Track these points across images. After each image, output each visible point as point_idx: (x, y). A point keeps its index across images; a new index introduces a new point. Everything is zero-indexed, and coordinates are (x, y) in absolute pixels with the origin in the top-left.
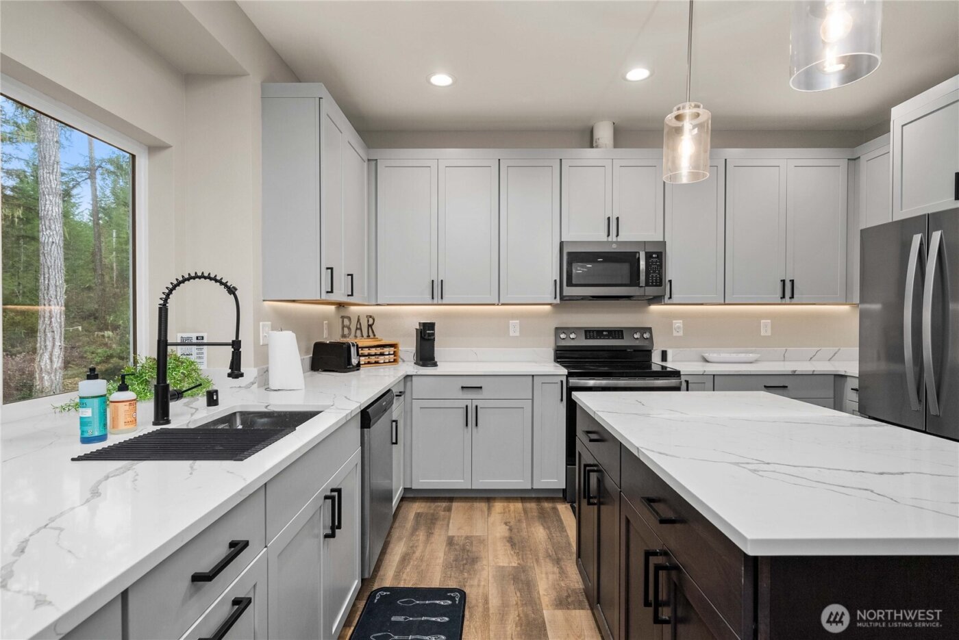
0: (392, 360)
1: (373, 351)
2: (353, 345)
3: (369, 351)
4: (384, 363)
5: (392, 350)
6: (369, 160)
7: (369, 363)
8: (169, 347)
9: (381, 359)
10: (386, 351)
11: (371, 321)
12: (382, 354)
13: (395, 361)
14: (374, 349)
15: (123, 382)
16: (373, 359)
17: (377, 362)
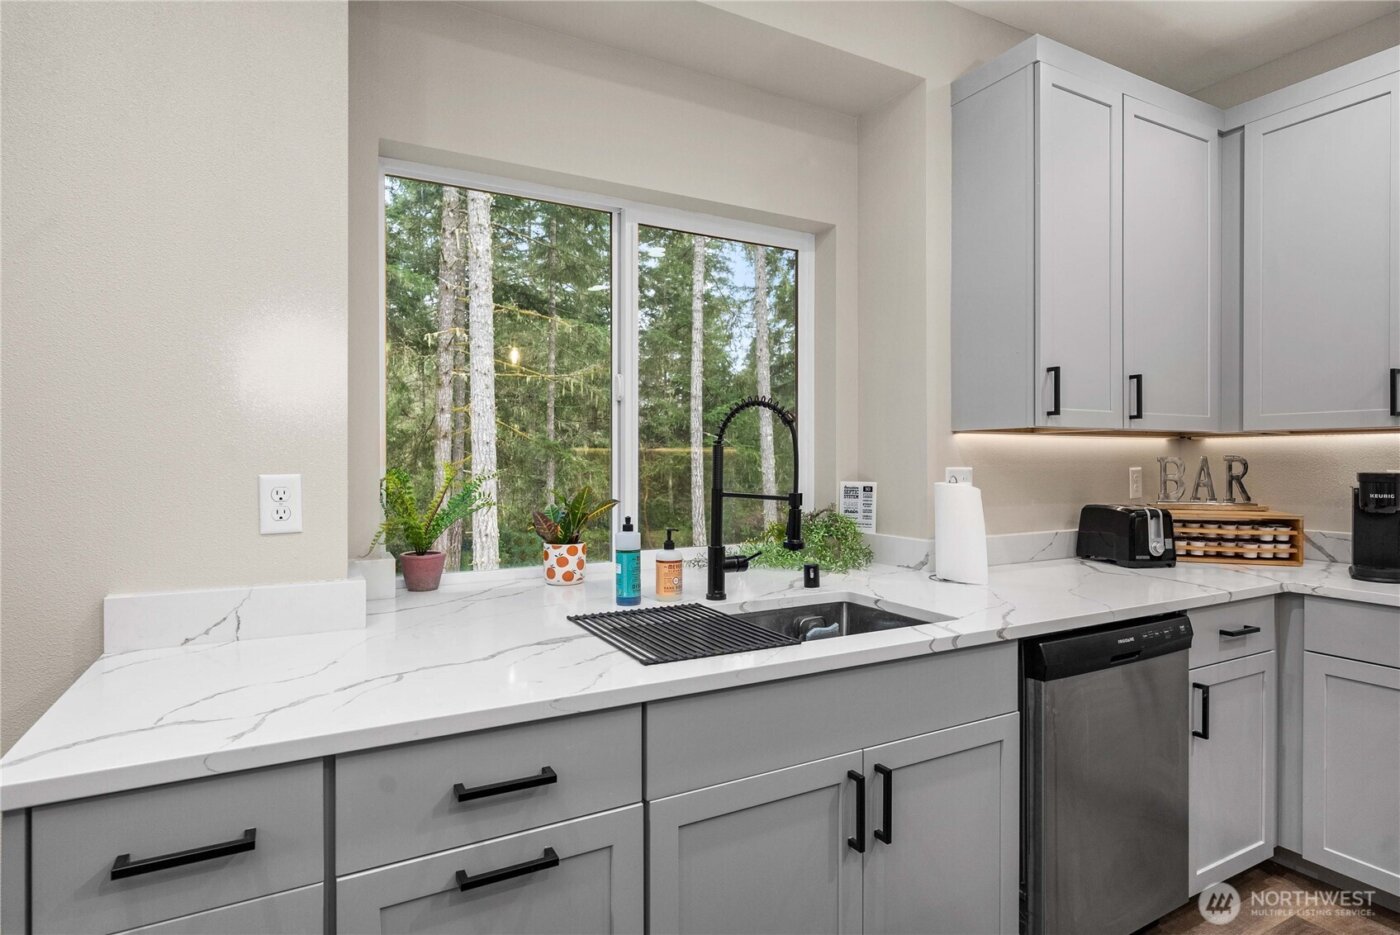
0: (1286, 556)
1: (1230, 531)
2: (1154, 515)
3: (1220, 532)
4: (1259, 558)
5: (1284, 533)
6: (1221, 134)
7: (1219, 555)
8: (724, 498)
9: (1251, 550)
10: (1267, 533)
11: (1238, 469)
12: (1256, 540)
13: (1292, 557)
14: (1233, 527)
15: (669, 537)
16: (1229, 549)
17: (1239, 556)
